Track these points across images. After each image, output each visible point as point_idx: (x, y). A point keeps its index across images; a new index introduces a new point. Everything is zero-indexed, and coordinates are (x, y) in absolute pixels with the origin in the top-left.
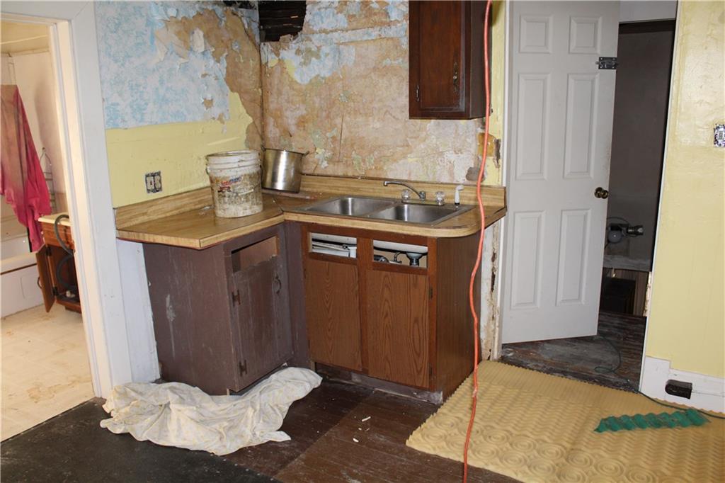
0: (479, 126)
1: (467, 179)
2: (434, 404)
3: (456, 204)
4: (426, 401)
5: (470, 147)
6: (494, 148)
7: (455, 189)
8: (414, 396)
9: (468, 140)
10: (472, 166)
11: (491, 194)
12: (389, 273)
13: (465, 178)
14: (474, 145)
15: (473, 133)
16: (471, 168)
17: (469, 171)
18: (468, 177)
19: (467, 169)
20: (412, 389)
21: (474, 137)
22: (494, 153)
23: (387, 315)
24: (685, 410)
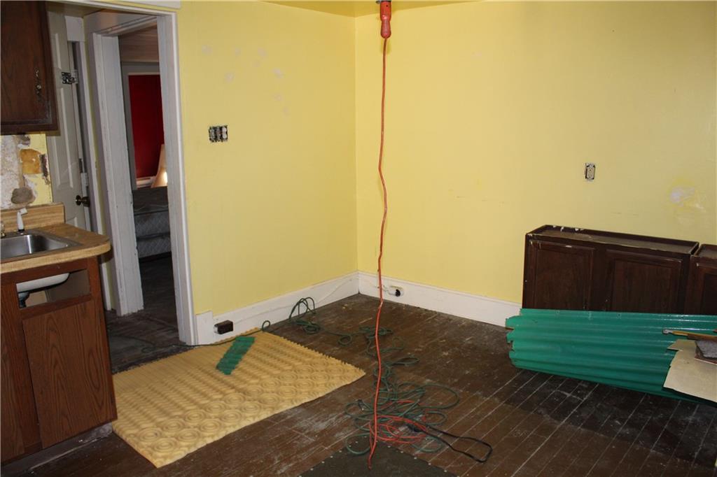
0: (19, 143)
1: (14, 202)
2: (105, 438)
3: (20, 231)
4: (96, 440)
5: (13, 166)
6: (40, 164)
7: (16, 214)
8: (81, 444)
9: (8, 159)
10: (17, 187)
11: (48, 213)
12: (52, 313)
13: (10, 202)
14: (16, 163)
15: (13, 150)
16: (15, 190)
17: (13, 193)
18: (13, 200)
19: (11, 191)
20: (74, 439)
21: (15, 155)
22: (40, 169)
23: (56, 362)
24: (235, 339)
